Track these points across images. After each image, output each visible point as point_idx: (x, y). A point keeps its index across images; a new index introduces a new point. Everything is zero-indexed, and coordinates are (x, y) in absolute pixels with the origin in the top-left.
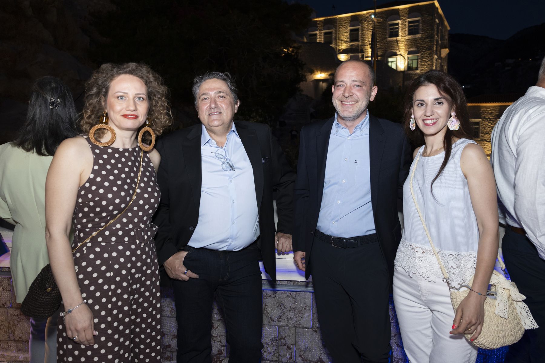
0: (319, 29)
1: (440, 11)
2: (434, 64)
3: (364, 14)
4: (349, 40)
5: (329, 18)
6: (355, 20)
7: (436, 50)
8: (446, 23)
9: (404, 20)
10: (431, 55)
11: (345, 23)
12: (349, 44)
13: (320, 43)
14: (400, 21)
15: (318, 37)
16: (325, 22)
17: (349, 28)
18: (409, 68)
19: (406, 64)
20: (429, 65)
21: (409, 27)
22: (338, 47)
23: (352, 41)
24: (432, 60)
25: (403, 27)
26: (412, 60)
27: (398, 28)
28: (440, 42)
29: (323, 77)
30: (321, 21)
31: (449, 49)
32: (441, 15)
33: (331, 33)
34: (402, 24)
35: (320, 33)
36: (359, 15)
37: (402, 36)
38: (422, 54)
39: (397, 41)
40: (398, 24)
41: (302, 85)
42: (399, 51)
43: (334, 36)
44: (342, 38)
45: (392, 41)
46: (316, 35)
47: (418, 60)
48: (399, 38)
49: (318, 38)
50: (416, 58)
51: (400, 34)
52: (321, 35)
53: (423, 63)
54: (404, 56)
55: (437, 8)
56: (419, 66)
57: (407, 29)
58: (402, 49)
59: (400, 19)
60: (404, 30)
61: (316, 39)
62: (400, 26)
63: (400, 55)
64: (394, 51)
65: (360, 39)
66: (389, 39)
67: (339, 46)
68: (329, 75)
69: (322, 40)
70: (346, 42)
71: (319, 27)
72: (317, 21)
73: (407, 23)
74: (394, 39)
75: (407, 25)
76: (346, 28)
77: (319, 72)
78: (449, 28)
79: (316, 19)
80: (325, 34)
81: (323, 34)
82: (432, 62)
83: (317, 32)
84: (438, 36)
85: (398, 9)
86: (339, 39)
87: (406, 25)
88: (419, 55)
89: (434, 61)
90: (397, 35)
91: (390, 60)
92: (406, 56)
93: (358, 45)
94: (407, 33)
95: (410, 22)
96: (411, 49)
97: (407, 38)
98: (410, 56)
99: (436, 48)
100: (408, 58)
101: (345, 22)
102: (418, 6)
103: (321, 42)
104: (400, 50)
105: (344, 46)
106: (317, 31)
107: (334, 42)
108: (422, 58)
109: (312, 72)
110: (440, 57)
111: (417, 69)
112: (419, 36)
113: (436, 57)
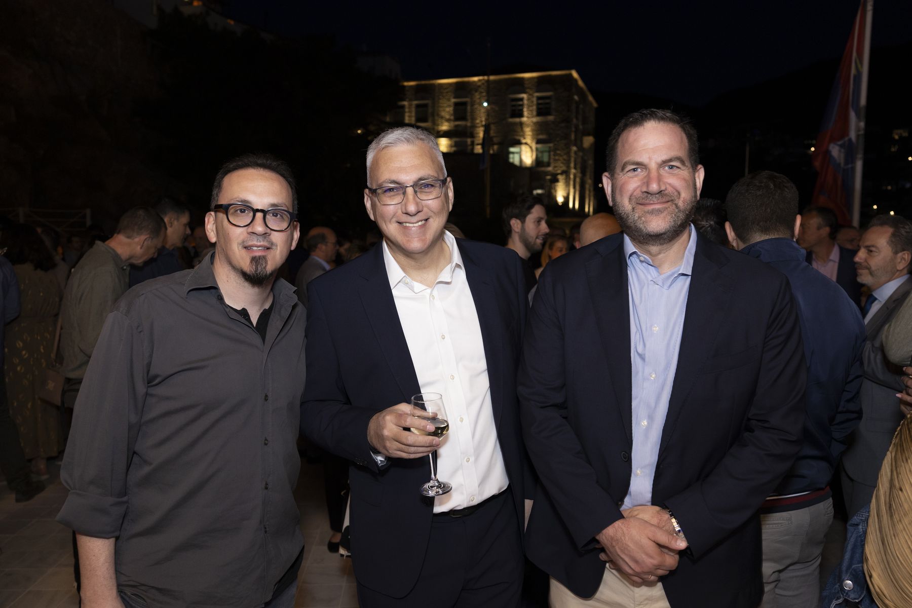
0: (408, 98)
1: (581, 83)
2: (573, 159)
3: (474, 82)
4: (452, 118)
5: (423, 82)
6: (461, 90)
7: (576, 139)
8: (590, 98)
9: (530, 95)
10: (567, 147)
11: (447, 92)
12: (453, 124)
14: (525, 96)
15: (407, 110)
16: (418, 89)
17: (453, 100)
18: (538, 162)
19: (534, 157)
20: (565, 160)
21: (538, 104)
22: (436, 127)
23: (456, 119)
24: (568, 154)
25: (530, 104)
26: (542, 152)
27: (522, 105)
28: (581, 127)
30: (411, 87)
31: (595, 138)
32: (581, 89)
33: (425, 106)
34: (528, 99)
35: (410, 105)
36: (468, 83)
37: (528, 117)
38: (555, 145)
39: (521, 124)
40: (522, 99)
42: (525, 138)
43: (430, 110)
44: (443, 114)
45: (515, 124)
47: (549, 152)
48: (524, 119)
49: (406, 112)
50: (547, 149)
51: (526, 113)
52: (411, 107)
53: (557, 158)
54: (531, 145)
55: (576, 80)
56: (552, 161)
57: (535, 107)
58: (528, 137)
59: (525, 92)
60: (531, 108)
61: (404, 113)
62: (525, 102)
63: (526, 144)
64: (518, 138)
65: (469, 118)
66: (511, 120)
67: (438, 125)
69: (413, 115)
70: (448, 120)
71: (408, 96)
72: (405, 86)
73: (535, 100)
74: (517, 120)
75: (535, 102)
76: (449, 100)
78: (595, 105)
79: (404, 84)
80: (418, 106)
81: (414, 106)
82: (569, 156)
83: (406, 103)
84: (577, 119)
85: (523, 79)
86: (438, 115)
87: (533, 102)
88: (551, 145)
89: (573, 154)
90: (521, 115)
91: (512, 149)
92: (534, 146)
93: (466, 126)
94: (535, 113)
95: (539, 98)
96: (541, 137)
97: (535, 120)
98: (539, 146)
99: (576, 136)
100: (537, 149)
101: (446, 91)
102: (550, 76)
104: (526, 136)
105: (445, 127)
106: (405, 101)
107: (430, 119)
108: (555, 150)
110: (581, 148)
111: (548, 165)
112: (551, 118)
113: (574, 148)
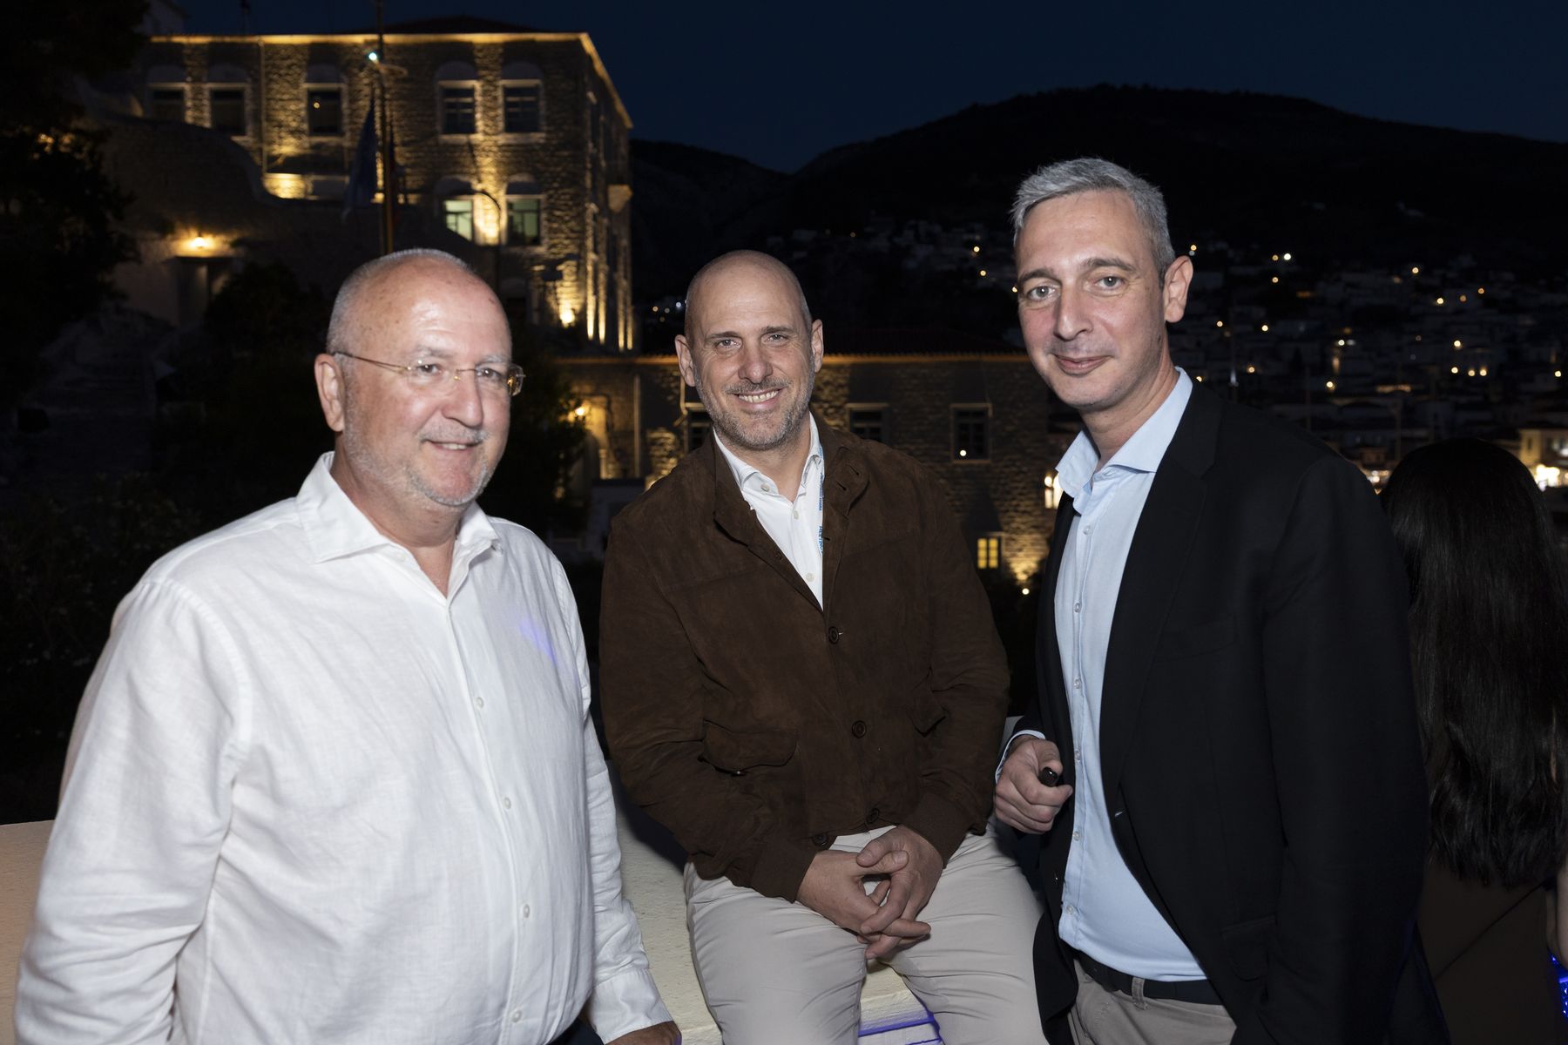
0: (190, 74)
1: (599, 66)
2: (590, 231)
3: (355, 45)
4: (305, 126)
5: (228, 39)
6: (323, 60)
7: (594, 187)
8: (620, 107)
9: (489, 82)
10: (578, 201)
11: (289, 67)
12: (307, 141)
13: (196, 129)
14: (476, 84)
15: (189, 104)
16: (215, 57)
17: (306, 86)
18: (513, 234)
19: (504, 222)
20: (572, 231)
21: (507, 105)
22: (266, 148)
23: (316, 130)
24: (580, 217)
25: (488, 104)
26: (522, 212)
27: (472, 105)
28: (603, 164)
29: (208, 251)
30: (198, 47)
31: (633, 188)
32: (601, 81)
33: (238, 95)
34: (485, 93)
35: (197, 93)
36: (339, 46)
37: (486, 133)
38: (550, 197)
39: (471, 147)
40: (470, 92)
41: (122, 276)
42: (480, 181)
43: (249, 107)
44: (282, 116)
45: (456, 147)
46: (179, 94)
47: (538, 212)
48: (478, 138)
49: (189, 108)
50: (534, 207)
51: (480, 124)
52: (200, 97)
53: (555, 225)
54: (494, 196)
55: (589, 58)
56: (544, 232)
57: (500, 111)
58: (489, 176)
59: (477, 78)
60: (492, 114)
61: (181, 109)
62: (479, 98)
63: (484, 192)
64: (465, 179)
65: (346, 128)
66: (446, 138)
67: (271, 143)
68: (234, 245)
69: (207, 115)
70: (295, 132)
71: (189, 69)
72: (180, 45)
73: (499, 93)
74: (462, 138)
75: (501, 100)
76: (296, 85)
77: (194, 233)
78: (629, 124)
79: (177, 39)
80: (216, 95)
81: (207, 94)
82: (583, 223)
83: (186, 87)
84: (596, 146)
85: (470, 45)
86: (269, 119)
87: (495, 98)
88: (542, 197)
89: (589, 220)
90: (472, 129)
91: (452, 206)
92: (503, 198)
93: (339, 148)
94: (501, 125)
95: (508, 92)
96: (517, 178)
97: (502, 139)
98: (514, 198)
99: (594, 180)
100: (510, 206)
101: (288, 62)
102: (532, 42)
103: (199, 123)
104: (483, 176)
105: (288, 147)
106: (184, 80)
107: (250, 128)
108: (551, 208)
109: (167, 229)
110: (604, 209)
111: (536, 241)
112: (538, 137)
113: (593, 207)
